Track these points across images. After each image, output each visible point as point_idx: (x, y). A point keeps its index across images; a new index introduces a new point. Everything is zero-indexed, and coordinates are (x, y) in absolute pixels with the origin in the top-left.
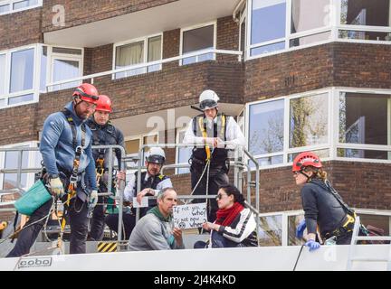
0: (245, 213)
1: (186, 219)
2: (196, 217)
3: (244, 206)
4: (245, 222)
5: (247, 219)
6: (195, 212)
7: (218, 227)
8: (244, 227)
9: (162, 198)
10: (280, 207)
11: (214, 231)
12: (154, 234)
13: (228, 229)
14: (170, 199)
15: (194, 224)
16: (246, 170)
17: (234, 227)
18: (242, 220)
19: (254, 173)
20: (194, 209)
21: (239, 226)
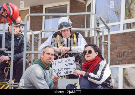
0: (103, 63)
1: (62, 69)
2: (68, 67)
3: (102, 59)
4: (103, 70)
5: (105, 67)
6: (67, 63)
7: (84, 73)
8: (102, 73)
9: (44, 53)
10: (117, 62)
11: (81, 76)
12: (39, 78)
13: (92, 74)
14: (49, 54)
15: (67, 72)
16: (101, 34)
17: (95, 73)
18: (101, 68)
19: (106, 36)
20: (66, 61)
21: (99, 73)
